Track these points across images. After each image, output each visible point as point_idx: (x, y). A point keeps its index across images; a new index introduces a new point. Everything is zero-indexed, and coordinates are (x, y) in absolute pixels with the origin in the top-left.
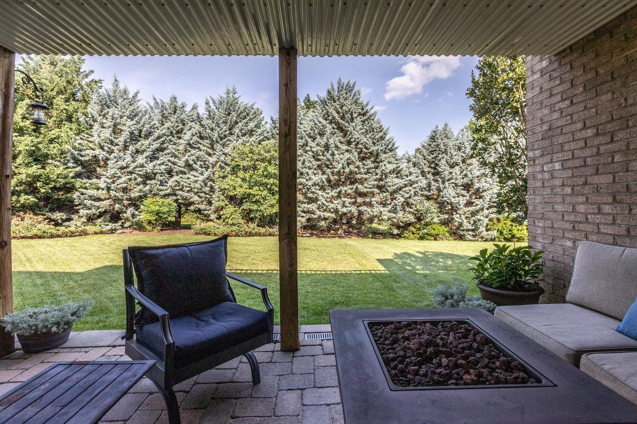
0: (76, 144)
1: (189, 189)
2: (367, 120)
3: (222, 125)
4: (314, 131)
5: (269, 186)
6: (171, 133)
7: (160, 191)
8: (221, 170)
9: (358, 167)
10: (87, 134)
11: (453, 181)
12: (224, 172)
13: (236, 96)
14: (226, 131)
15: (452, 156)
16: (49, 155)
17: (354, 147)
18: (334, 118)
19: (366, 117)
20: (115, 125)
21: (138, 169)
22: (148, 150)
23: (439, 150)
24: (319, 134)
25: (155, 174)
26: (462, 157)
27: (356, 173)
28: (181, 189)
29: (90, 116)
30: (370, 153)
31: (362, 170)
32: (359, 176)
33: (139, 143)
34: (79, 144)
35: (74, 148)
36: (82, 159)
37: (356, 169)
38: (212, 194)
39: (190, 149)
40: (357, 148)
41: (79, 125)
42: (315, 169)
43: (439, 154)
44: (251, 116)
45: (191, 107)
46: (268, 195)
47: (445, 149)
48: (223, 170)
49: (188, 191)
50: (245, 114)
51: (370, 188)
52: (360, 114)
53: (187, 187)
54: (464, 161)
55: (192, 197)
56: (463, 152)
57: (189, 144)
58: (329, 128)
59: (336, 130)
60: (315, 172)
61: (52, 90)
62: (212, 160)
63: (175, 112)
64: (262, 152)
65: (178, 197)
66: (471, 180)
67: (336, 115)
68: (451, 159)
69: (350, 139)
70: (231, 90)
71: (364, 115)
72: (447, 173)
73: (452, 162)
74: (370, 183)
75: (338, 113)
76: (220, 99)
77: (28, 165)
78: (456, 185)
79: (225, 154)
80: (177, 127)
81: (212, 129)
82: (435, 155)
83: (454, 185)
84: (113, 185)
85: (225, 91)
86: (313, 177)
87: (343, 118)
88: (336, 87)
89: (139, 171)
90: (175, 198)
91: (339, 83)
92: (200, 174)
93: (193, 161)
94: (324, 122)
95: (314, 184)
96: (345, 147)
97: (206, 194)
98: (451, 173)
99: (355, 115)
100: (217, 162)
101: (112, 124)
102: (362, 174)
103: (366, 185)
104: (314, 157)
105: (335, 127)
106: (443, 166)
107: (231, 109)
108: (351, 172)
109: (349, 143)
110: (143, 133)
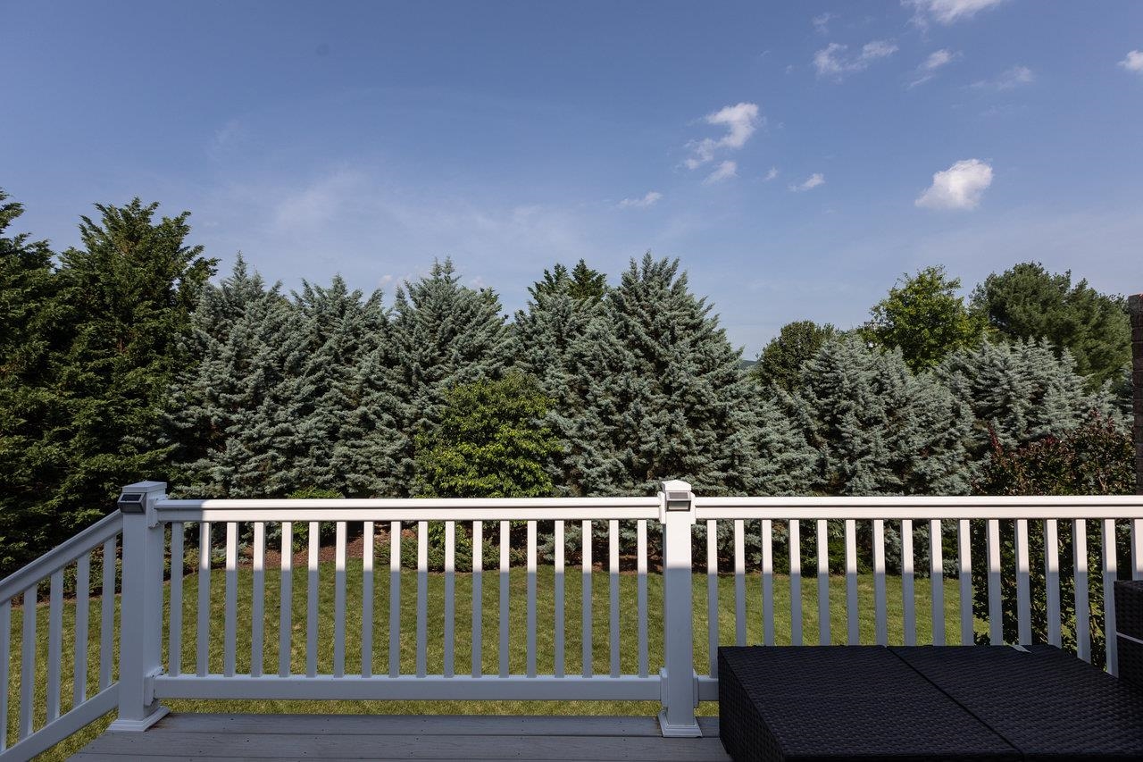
0: (172, 401)
1: (367, 467)
2: (702, 339)
3: (426, 342)
4: (601, 362)
5: (516, 472)
6: (336, 355)
7: (317, 474)
8: (426, 430)
9: (687, 443)
10: (190, 371)
11: (869, 457)
12: (431, 436)
13: (453, 276)
14: (433, 351)
15: (867, 403)
16: (125, 426)
17: (679, 399)
18: (639, 338)
19: (699, 334)
20: (238, 356)
21: (279, 439)
22: (297, 397)
23: (841, 391)
24: (611, 368)
25: (308, 446)
26: (887, 403)
27: (684, 454)
28: (354, 470)
29: (194, 336)
30: (708, 411)
31: (695, 448)
32: (688, 459)
33: (281, 385)
34: (177, 399)
35: (169, 409)
36: (182, 425)
37: (684, 448)
38: (408, 478)
39: (369, 390)
40: (684, 401)
41: (176, 357)
42: (603, 440)
43: (839, 397)
44: (479, 318)
45: (370, 297)
46: (514, 487)
47: (852, 389)
48: (430, 432)
49: (365, 472)
50: (469, 312)
51: (710, 484)
52: (687, 326)
53: (363, 463)
54: (890, 412)
55: (371, 483)
56: (889, 394)
57: (368, 381)
58: (629, 357)
59: (642, 360)
60: (603, 444)
61: (131, 292)
62: (409, 410)
63: (342, 313)
64: (503, 398)
65: (348, 482)
66: (907, 457)
67: (641, 331)
68: (865, 409)
69: (671, 382)
70: (443, 265)
71: (695, 327)
72: (858, 441)
73: (867, 416)
74: (711, 474)
75: (646, 324)
76: (422, 284)
77: (90, 453)
78: (877, 465)
79: (433, 399)
80: (345, 342)
81: (409, 349)
82: (831, 399)
83: (871, 465)
84: (235, 476)
85: (431, 269)
86: (598, 457)
87: (656, 335)
88: (640, 269)
89: (281, 442)
90: (343, 484)
91: (647, 260)
92: (387, 439)
93: (375, 413)
94: (620, 344)
95: (603, 475)
96: (660, 398)
97: (397, 477)
98: (866, 441)
99: (678, 331)
100: (417, 416)
101: (234, 353)
102: (694, 455)
103: (701, 476)
104: (600, 414)
105: (641, 354)
106: (850, 425)
107: (444, 307)
108: (673, 452)
109: (668, 390)
110: (286, 364)
